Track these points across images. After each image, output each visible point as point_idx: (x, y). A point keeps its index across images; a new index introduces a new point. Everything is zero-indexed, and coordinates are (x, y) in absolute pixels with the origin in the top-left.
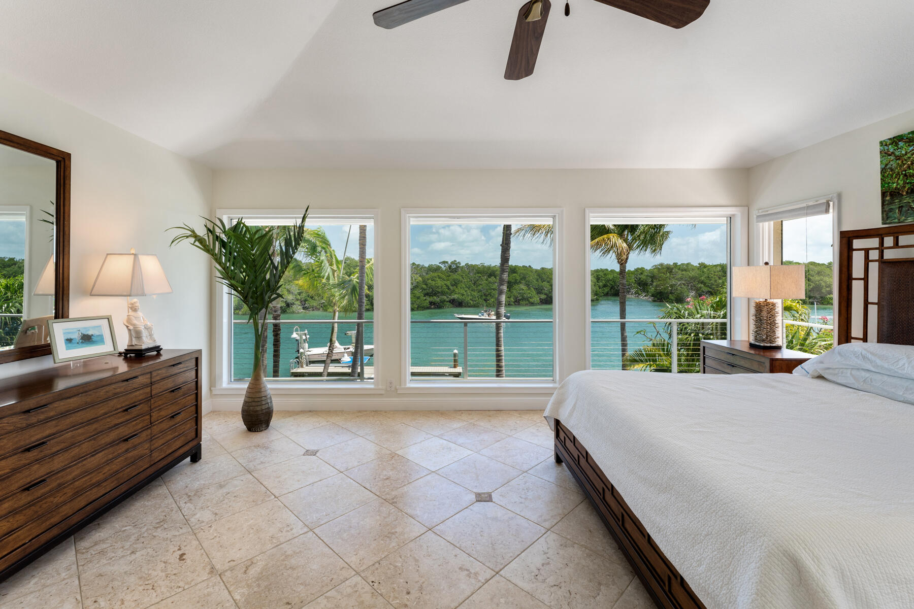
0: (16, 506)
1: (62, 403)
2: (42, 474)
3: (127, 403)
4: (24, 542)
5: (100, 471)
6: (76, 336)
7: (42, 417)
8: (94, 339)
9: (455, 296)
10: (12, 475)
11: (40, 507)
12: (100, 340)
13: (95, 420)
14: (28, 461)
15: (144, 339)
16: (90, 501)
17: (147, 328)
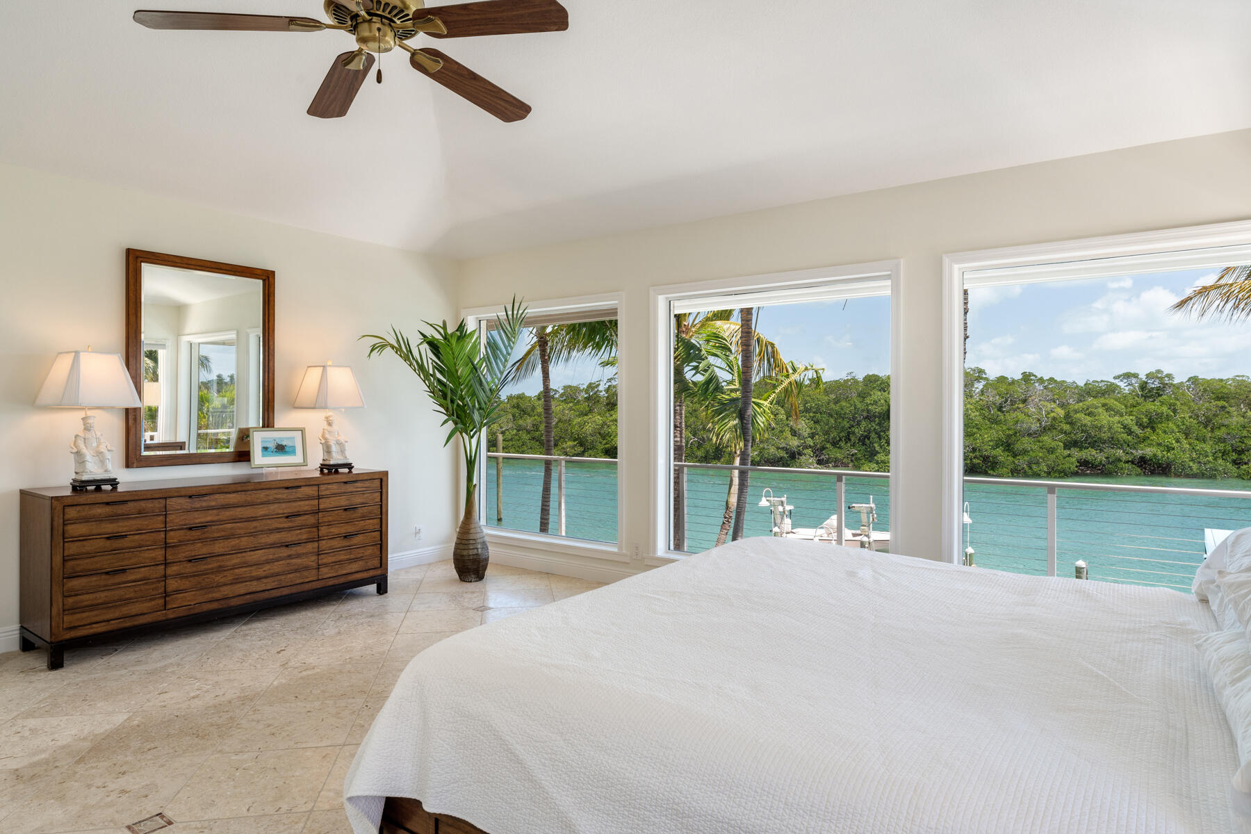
0: (183, 571)
1: (222, 496)
2: (205, 553)
3: (289, 511)
4: (189, 603)
5: (259, 566)
6: (272, 445)
7: (204, 504)
8: (287, 449)
9: (1148, 451)
10: (179, 546)
11: (203, 580)
12: (292, 451)
13: (254, 519)
14: (192, 538)
15: (334, 454)
16: (250, 591)
17: (339, 443)
